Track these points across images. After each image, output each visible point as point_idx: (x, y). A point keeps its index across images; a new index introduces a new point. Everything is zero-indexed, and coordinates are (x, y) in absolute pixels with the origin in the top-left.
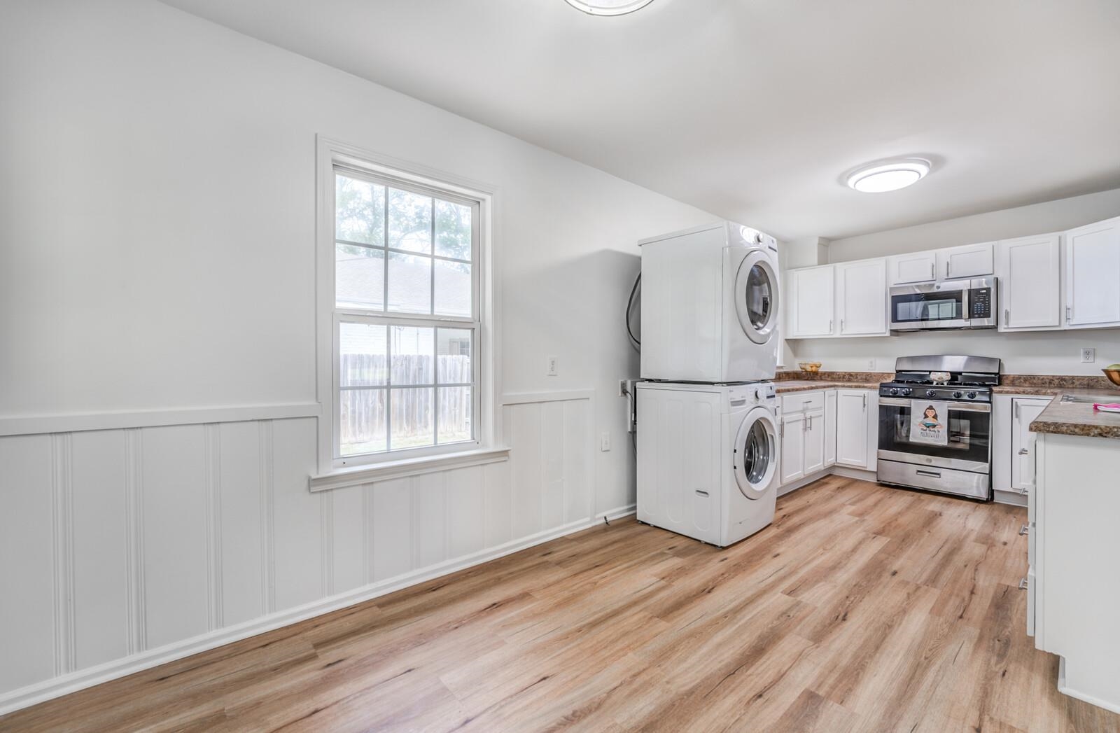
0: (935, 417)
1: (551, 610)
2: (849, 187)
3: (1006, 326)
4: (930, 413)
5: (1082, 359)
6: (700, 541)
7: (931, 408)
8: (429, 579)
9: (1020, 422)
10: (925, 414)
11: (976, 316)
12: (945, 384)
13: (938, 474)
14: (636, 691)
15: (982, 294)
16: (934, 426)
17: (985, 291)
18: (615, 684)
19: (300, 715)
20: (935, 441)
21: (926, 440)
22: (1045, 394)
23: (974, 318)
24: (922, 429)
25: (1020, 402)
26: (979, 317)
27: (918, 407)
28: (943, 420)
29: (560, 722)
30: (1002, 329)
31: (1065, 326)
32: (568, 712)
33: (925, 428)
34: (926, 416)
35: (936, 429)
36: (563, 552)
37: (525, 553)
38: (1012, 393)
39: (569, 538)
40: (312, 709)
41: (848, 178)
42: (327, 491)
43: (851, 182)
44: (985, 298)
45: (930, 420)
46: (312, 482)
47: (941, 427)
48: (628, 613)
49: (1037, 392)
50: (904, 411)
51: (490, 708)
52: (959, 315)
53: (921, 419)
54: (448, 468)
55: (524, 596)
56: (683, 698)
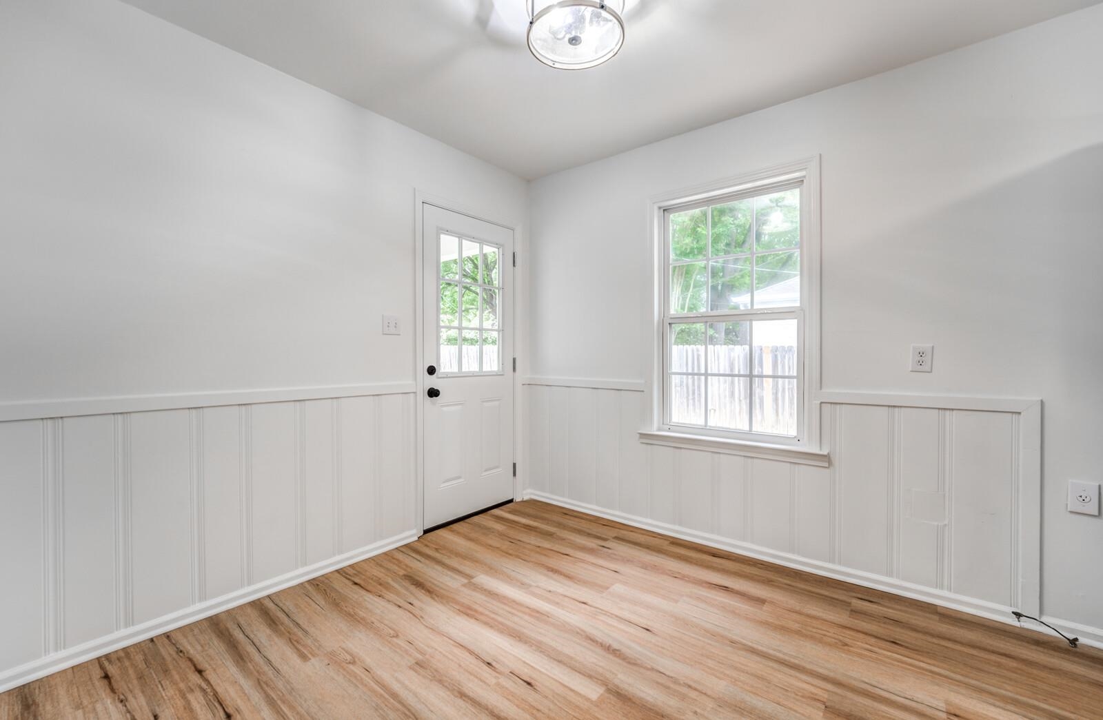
1: (747, 619)
8: (725, 549)
14: (668, 688)
18: (667, 673)
19: (561, 551)
29: (604, 643)
32: (615, 646)
36: (890, 611)
37: (843, 586)
39: (939, 609)
40: (567, 553)
42: (652, 444)
46: (643, 436)
48: (804, 677)
51: (600, 609)
54: (753, 455)
55: (761, 601)
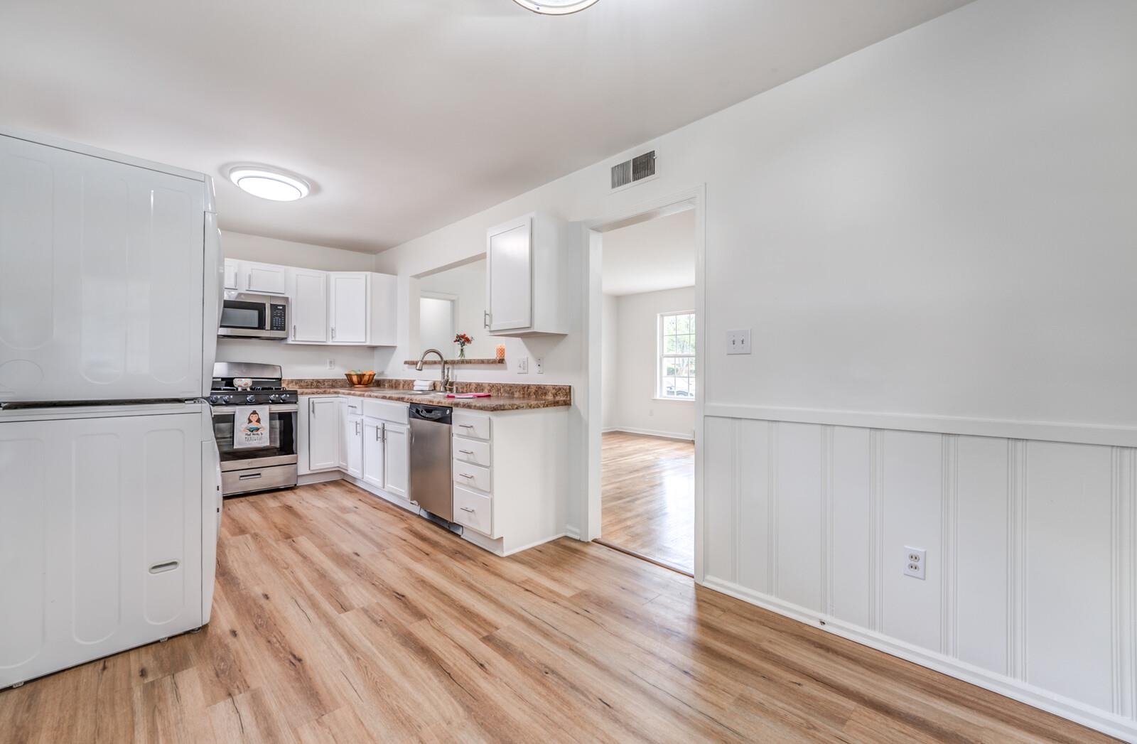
0: (258, 421)
2: (230, 180)
3: (293, 339)
4: (254, 418)
5: (328, 367)
6: (158, 641)
7: (254, 413)
9: (314, 416)
10: (249, 419)
11: (275, 328)
12: (249, 389)
13: (259, 474)
15: (280, 309)
16: (258, 429)
17: (281, 308)
20: (259, 443)
21: (250, 444)
22: (329, 393)
23: (273, 330)
24: (247, 434)
25: (316, 400)
26: (277, 330)
27: (242, 414)
28: (265, 423)
30: (290, 341)
31: (330, 343)
33: (249, 433)
34: (250, 421)
35: (259, 432)
38: (309, 394)
41: (232, 170)
43: (235, 176)
44: (281, 313)
45: (254, 425)
47: (264, 429)
49: (325, 391)
50: (230, 419)
52: (261, 326)
53: (246, 425)
56: (474, 715)
